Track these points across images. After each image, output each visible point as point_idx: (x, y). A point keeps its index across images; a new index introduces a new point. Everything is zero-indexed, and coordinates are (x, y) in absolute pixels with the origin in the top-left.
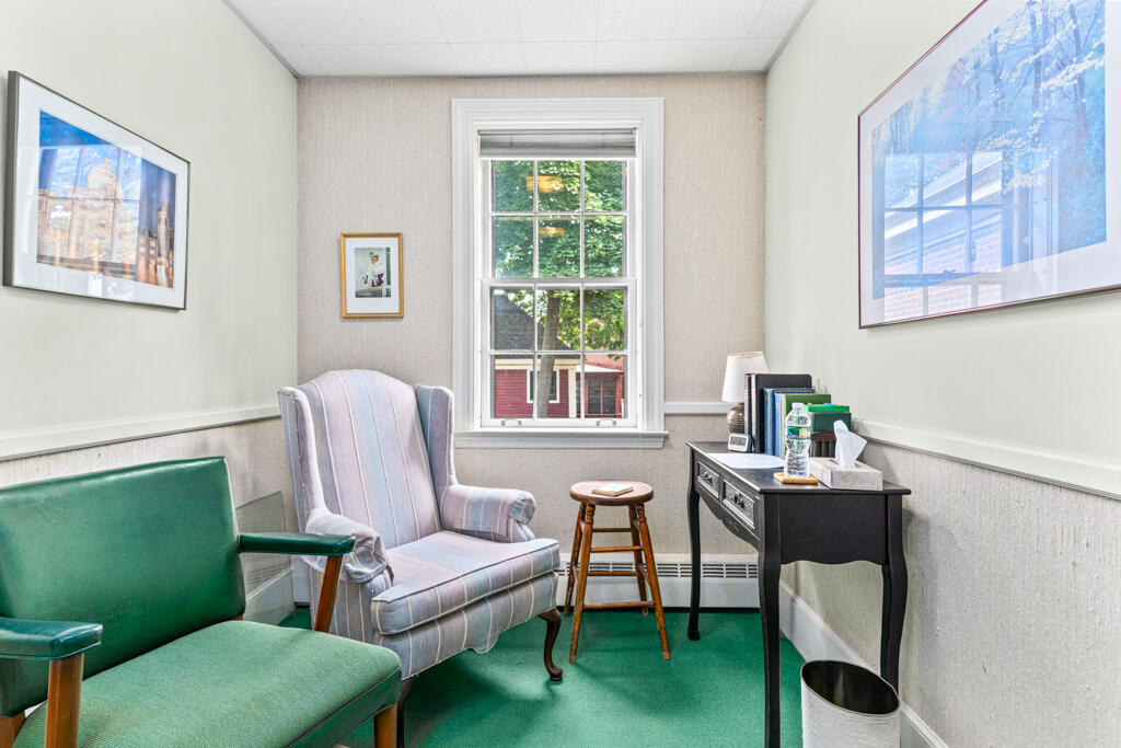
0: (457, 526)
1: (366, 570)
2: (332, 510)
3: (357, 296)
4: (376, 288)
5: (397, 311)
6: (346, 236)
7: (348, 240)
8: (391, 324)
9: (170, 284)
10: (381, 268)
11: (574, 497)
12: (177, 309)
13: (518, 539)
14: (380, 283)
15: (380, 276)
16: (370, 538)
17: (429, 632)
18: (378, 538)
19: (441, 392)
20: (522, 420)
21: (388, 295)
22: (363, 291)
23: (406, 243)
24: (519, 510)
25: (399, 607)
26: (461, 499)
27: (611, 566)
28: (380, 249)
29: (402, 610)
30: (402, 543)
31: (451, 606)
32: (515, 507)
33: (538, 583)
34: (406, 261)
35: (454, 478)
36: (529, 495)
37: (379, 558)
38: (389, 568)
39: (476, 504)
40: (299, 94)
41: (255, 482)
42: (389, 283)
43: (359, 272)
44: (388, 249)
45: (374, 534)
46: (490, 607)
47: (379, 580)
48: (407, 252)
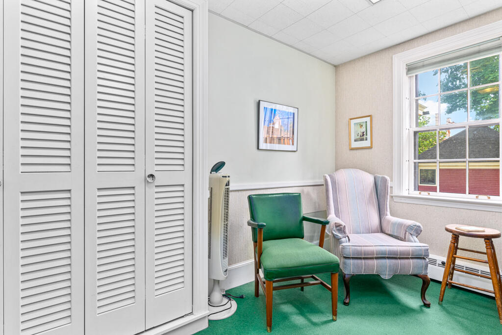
0: (387, 232)
1: (340, 235)
2: (337, 216)
3: (355, 141)
4: (362, 137)
5: (370, 145)
6: (351, 119)
7: (352, 120)
8: (367, 151)
9: (293, 144)
10: (363, 129)
11: (447, 230)
12: (295, 151)
13: (409, 241)
14: (363, 135)
15: (363, 132)
16: (341, 225)
17: (359, 261)
18: (345, 226)
19: (384, 178)
20: (431, 193)
21: (366, 140)
22: (357, 139)
23: (373, 119)
24: (412, 229)
25: (347, 248)
26: (389, 221)
27: (480, 272)
28: (363, 122)
29: (348, 250)
30: (363, 233)
31: (368, 255)
32: (410, 228)
33: (415, 260)
34: (373, 125)
35: (388, 213)
36: (418, 224)
37: (345, 233)
38: (348, 236)
39: (394, 224)
40: (336, 72)
41: (319, 205)
42: (367, 135)
43: (355, 132)
44: (366, 122)
45: (343, 224)
46: (388, 261)
47: (343, 239)
48: (374, 122)
